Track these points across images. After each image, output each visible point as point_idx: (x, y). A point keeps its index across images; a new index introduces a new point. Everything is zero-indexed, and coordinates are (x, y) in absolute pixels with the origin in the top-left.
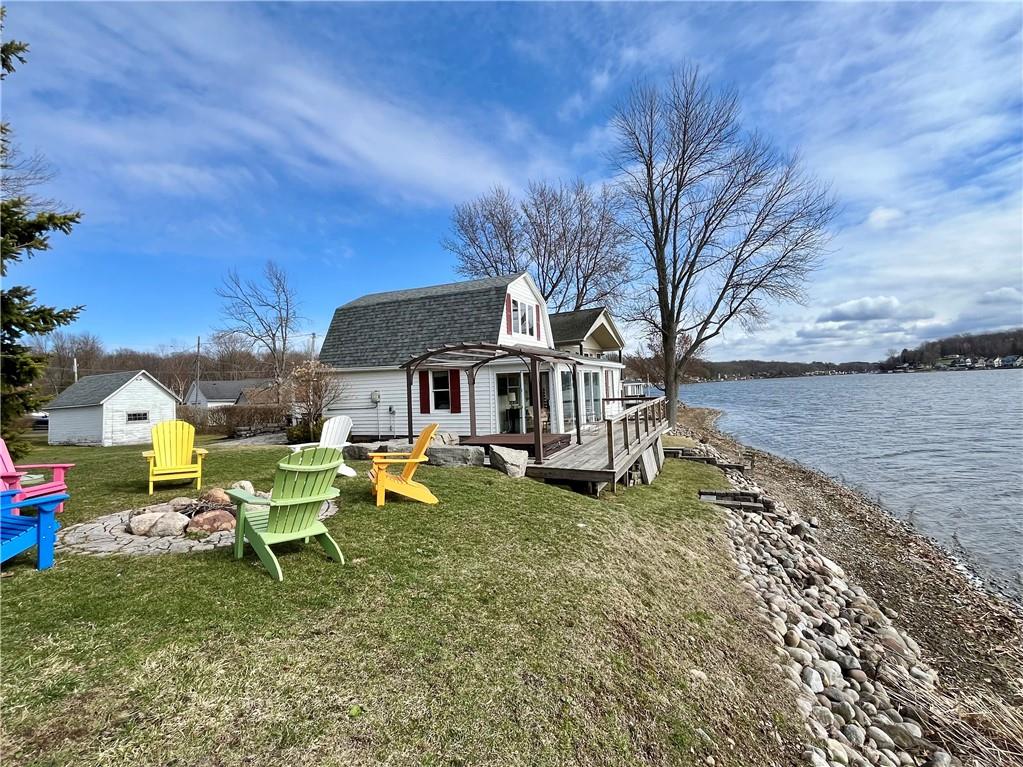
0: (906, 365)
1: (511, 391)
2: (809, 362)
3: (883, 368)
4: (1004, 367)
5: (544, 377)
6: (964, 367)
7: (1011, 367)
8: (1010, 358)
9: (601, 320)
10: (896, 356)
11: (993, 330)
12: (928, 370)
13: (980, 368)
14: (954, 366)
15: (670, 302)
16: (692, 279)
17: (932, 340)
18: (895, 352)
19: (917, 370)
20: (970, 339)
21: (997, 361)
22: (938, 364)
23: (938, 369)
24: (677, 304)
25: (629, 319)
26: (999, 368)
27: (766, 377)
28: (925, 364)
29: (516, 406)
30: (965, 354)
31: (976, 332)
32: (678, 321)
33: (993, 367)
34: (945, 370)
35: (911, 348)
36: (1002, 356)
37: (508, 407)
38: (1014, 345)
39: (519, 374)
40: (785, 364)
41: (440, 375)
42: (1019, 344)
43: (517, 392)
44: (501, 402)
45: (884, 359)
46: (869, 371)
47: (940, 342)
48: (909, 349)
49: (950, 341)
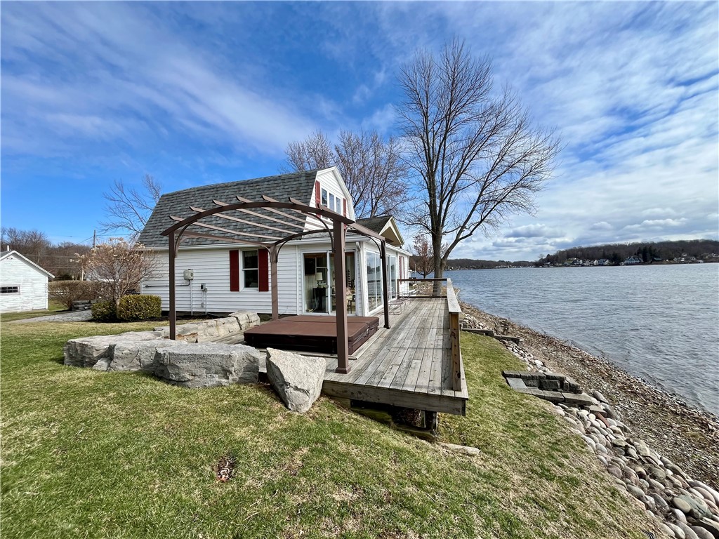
0: (549, 263)
1: (319, 271)
2: (497, 260)
3: (537, 265)
4: (599, 265)
5: (349, 257)
6: (579, 265)
7: (603, 265)
8: (602, 260)
9: (389, 224)
10: (544, 258)
11: (593, 245)
12: (560, 266)
13: (586, 266)
14: (573, 264)
15: (438, 212)
16: (453, 196)
17: (562, 250)
18: (543, 256)
19: (556, 266)
20: (581, 250)
21: (596, 262)
22: (566, 263)
23: (566, 266)
24: (443, 214)
25: (409, 223)
26: (596, 265)
27: (474, 268)
28: (559, 263)
29: (322, 285)
30: (579, 258)
31: (584, 246)
32: (443, 226)
33: (593, 265)
34: (569, 266)
35: (552, 254)
36: (598, 259)
37: (315, 286)
38: (604, 253)
39: (325, 254)
40: (485, 261)
41: (249, 255)
42: (606, 253)
43: (324, 272)
44: (308, 281)
45: (538, 259)
46: (529, 266)
47: (566, 251)
48: (551, 254)
49: (571, 250)
